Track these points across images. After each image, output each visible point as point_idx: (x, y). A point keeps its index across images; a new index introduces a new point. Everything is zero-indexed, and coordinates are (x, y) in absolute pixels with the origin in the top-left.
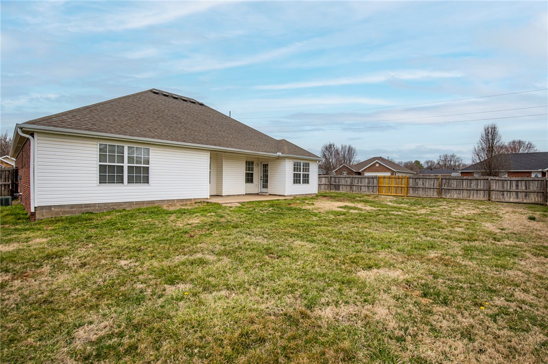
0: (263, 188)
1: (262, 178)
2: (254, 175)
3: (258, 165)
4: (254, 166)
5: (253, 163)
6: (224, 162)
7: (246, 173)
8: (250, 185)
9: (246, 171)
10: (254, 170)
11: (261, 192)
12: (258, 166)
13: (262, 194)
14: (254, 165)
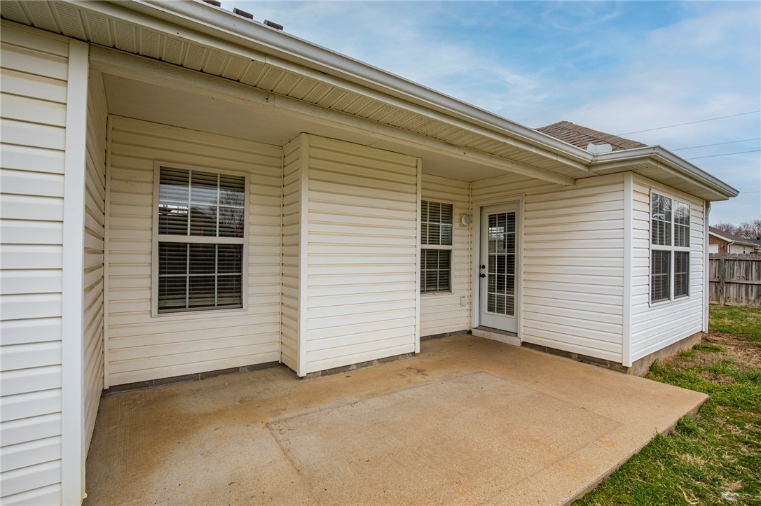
0: (491, 309)
1: (486, 272)
2: (454, 260)
3: (469, 218)
4: (455, 224)
5: (449, 209)
6: (305, 195)
7: (423, 251)
8: (438, 299)
9: (423, 242)
10: (455, 239)
11: (481, 327)
12: (470, 222)
13: (487, 335)
14: (455, 217)
